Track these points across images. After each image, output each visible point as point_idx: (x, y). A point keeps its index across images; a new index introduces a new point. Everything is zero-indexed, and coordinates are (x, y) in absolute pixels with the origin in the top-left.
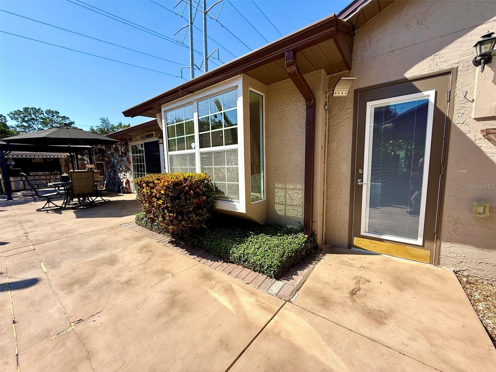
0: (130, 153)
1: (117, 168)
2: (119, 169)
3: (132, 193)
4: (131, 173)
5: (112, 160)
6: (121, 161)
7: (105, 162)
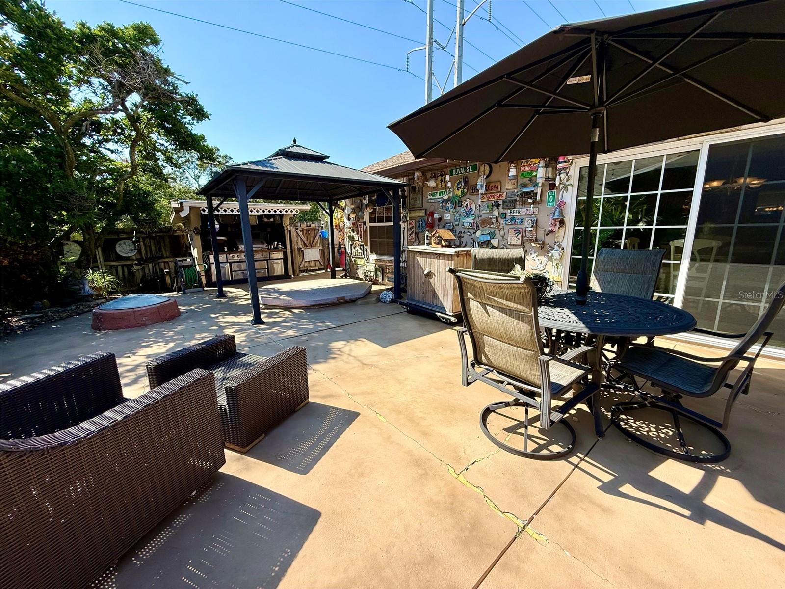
0: (566, 195)
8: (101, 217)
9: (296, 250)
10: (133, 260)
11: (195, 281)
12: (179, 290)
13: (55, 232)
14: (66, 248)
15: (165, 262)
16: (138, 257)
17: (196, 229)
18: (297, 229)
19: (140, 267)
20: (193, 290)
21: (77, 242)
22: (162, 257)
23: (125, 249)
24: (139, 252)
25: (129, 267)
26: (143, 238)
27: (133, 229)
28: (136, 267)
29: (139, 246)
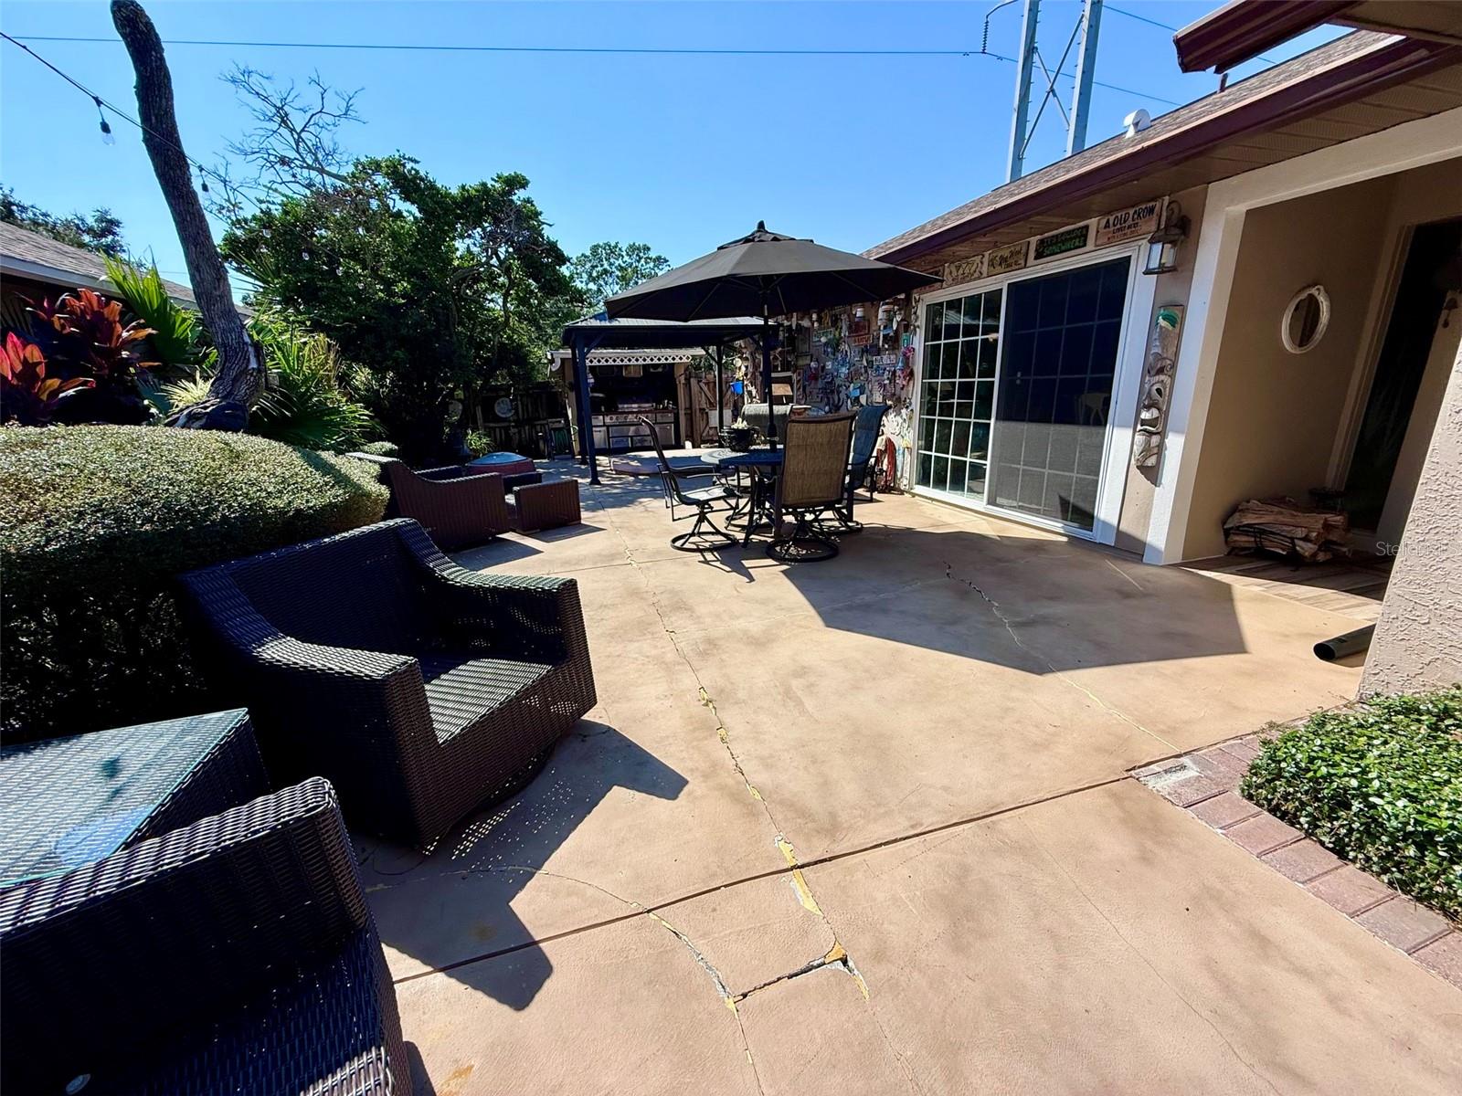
0: (916, 339)
1: (848, 397)
2: (857, 399)
3: (902, 493)
4: (910, 418)
5: (829, 365)
6: (866, 372)
7: (799, 375)
8: (479, 373)
9: (698, 411)
10: (510, 421)
11: (565, 446)
12: (549, 457)
13: (443, 389)
14: (451, 408)
15: (541, 425)
16: (516, 418)
17: (570, 384)
18: (699, 382)
19: (516, 430)
20: (563, 456)
21: (460, 400)
22: (539, 419)
23: (503, 409)
24: (517, 413)
25: (507, 429)
26: (521, 395)
27: (510, 386)
28: (513, 430)
29: (517, 405)
